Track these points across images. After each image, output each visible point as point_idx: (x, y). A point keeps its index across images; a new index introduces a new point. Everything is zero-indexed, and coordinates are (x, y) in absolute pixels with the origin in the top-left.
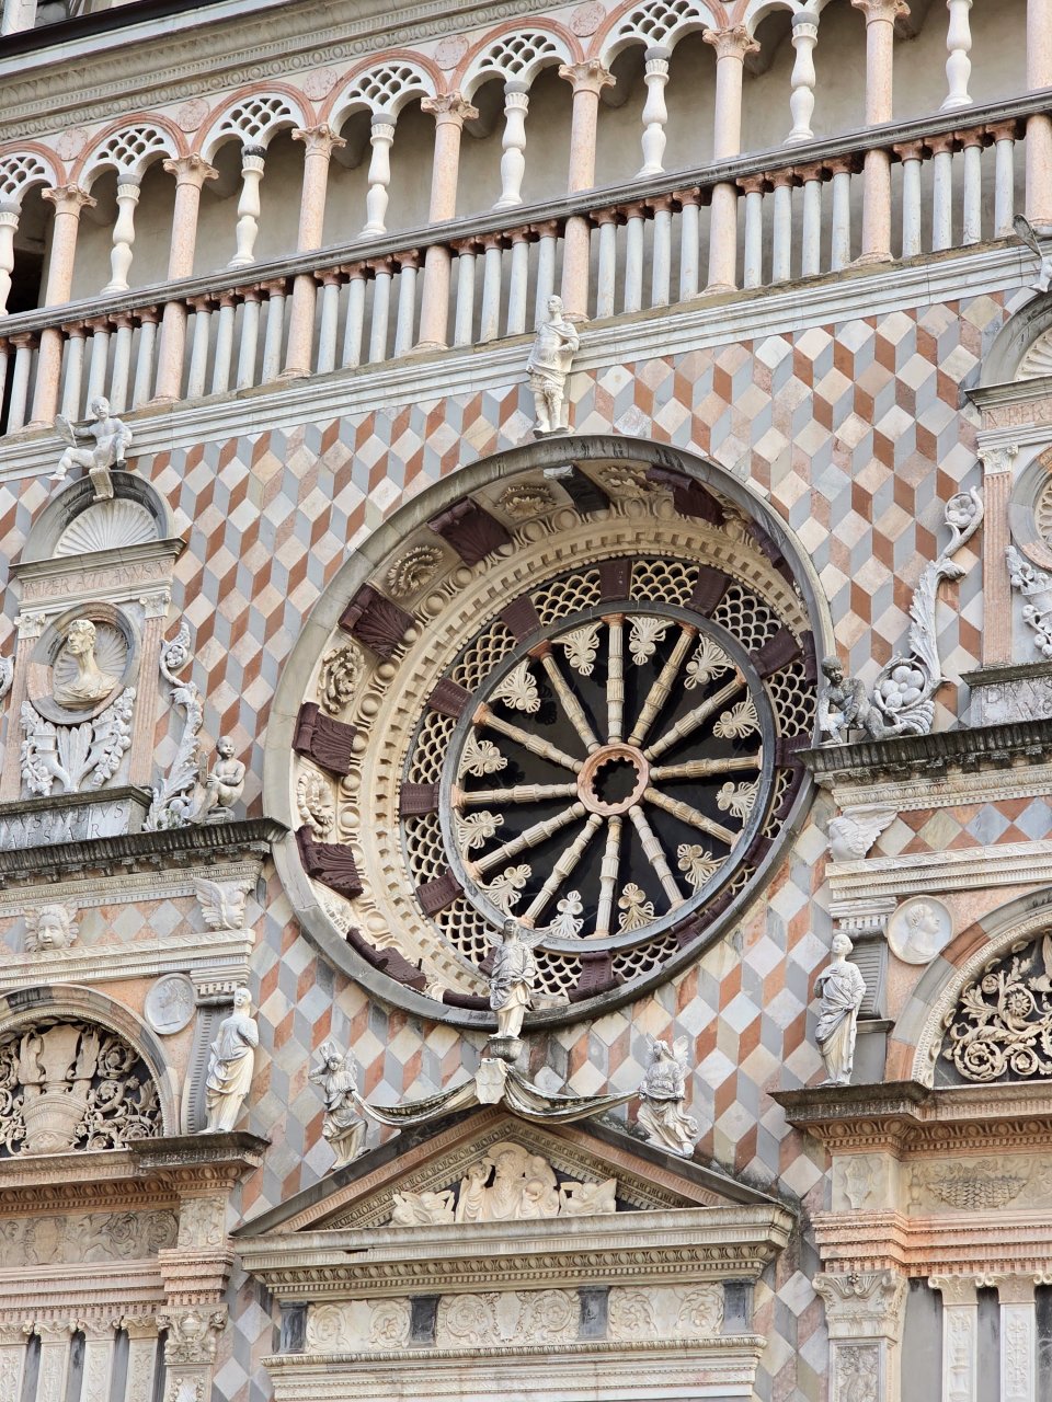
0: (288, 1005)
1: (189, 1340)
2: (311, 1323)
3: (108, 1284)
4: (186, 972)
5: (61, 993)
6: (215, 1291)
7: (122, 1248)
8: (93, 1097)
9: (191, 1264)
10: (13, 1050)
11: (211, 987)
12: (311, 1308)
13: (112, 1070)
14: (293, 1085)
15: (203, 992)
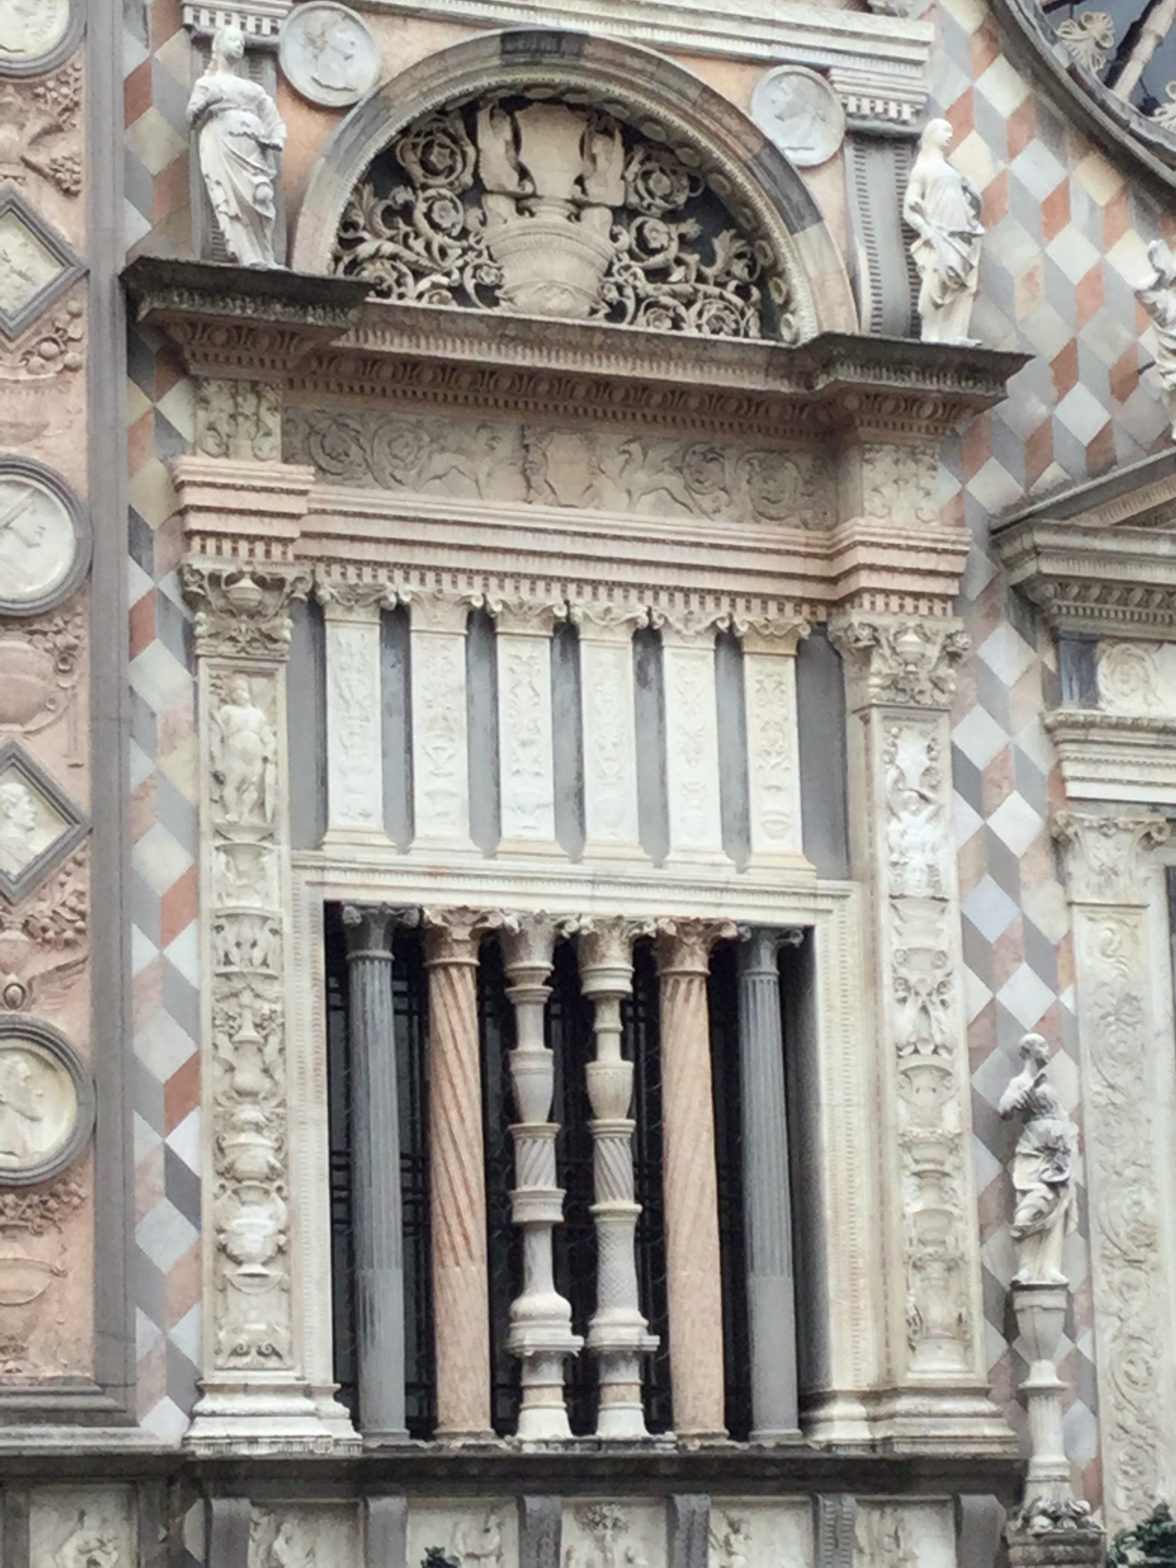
0: (994, 161)
1: (911, 668)
2: (1103, 669)
3: (704, 558)
4: (824, 71)
5: (602, 53)
6: (945, 598)
7: (707, 503)
8: (627, 239)
9: (910, 548)
10: (460, 128)
11: (866, 105)
12: (1101, 646)
13: (659, 202)
14: (1020, 293)
15: (852, 108)
